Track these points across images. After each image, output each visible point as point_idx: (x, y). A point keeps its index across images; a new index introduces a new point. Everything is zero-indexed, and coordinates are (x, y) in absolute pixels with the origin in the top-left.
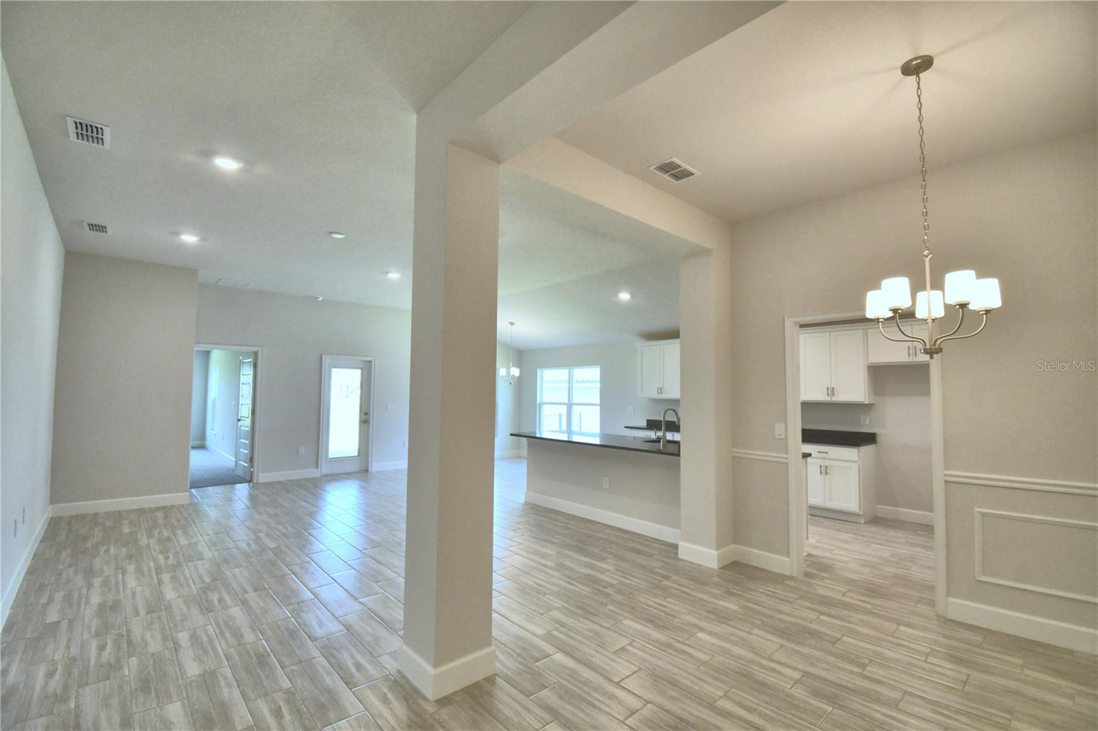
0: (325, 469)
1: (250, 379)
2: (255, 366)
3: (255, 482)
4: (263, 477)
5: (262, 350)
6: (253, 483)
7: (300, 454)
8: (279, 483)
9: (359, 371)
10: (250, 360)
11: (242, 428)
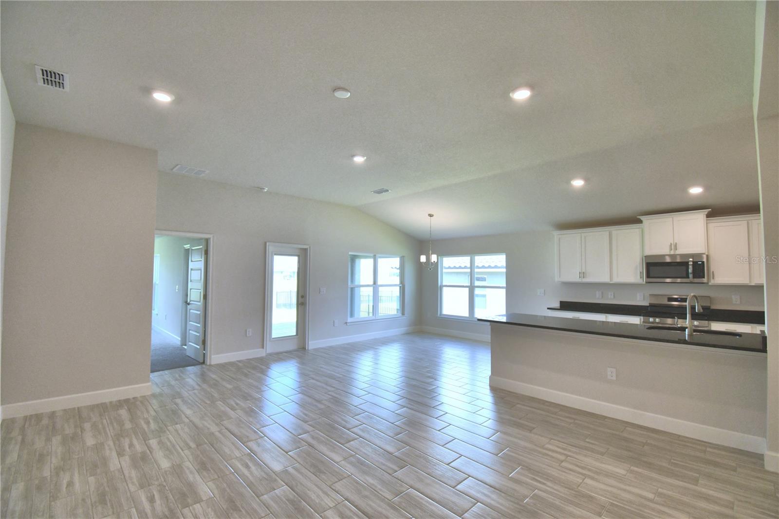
0: (270, 348)
1: (201, 265)
2: (207, 252)
3: (208, 364)
4: (215, 358)
5: (213, 236)
6: (206, 365)
7: (248, 335)
8: (232, 364)
9: (296, 259)
10: (201, 247)
11: (191, 311)
